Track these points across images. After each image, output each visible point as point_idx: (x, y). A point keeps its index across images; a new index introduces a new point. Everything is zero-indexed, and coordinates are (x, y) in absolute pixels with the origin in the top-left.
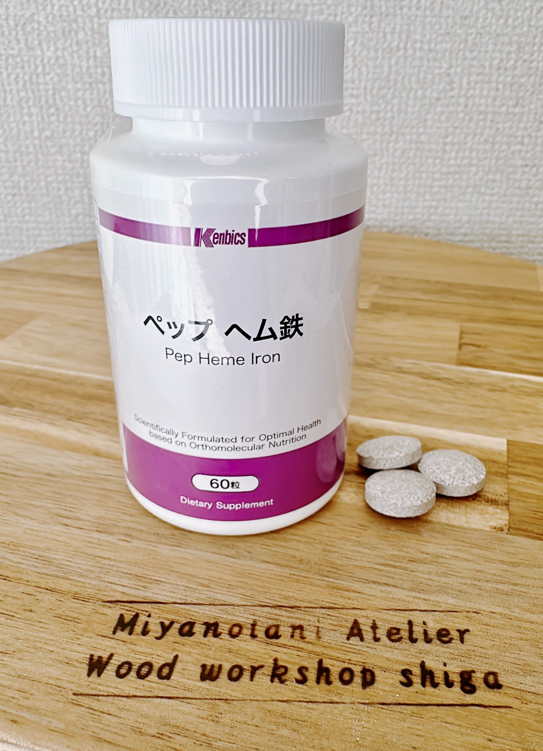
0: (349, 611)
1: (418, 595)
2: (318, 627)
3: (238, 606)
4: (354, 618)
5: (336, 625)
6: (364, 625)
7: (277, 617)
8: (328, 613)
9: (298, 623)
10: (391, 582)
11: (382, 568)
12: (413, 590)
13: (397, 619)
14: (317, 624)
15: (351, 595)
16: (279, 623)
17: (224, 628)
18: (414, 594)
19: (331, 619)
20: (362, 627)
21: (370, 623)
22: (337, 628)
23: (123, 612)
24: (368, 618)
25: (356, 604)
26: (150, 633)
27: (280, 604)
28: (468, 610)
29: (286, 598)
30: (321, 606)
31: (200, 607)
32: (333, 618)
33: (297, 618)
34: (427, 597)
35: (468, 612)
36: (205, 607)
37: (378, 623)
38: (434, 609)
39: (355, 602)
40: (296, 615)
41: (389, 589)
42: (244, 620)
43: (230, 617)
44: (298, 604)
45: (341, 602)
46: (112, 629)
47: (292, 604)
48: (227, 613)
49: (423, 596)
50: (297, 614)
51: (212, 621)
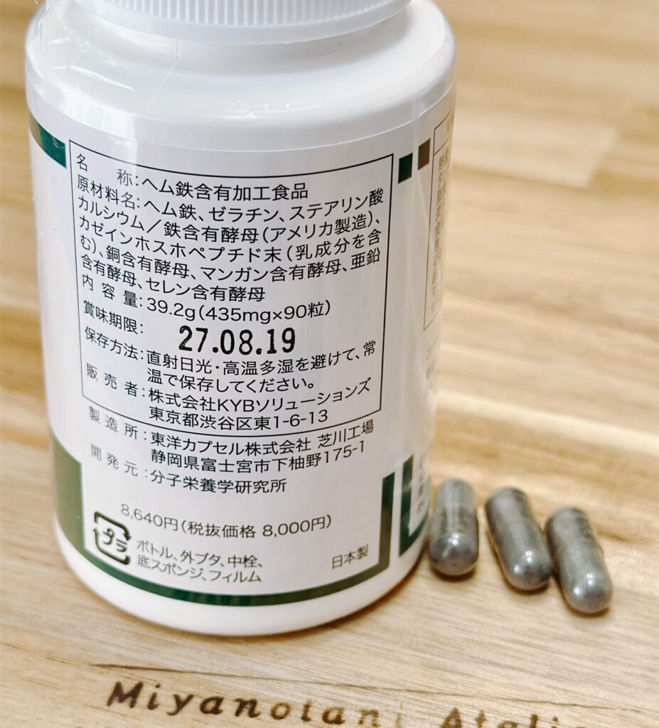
0: (448, 697)
1: (554, 683)
2: (399, 714)
3: (287, 681)
4: (453, 706)
5: (425, 713)
6: (467, 715)
7: (341, 698)
8: (417, 698)
9: (371, 707)
10: (518, 664)
11: (509, 645)
12: (548, 676)
13: (515, 711)
14: (400, 711)
15: (455, 677)
16: (344, 706)
17: (264, 708)
18: (549, 682)
19: (419, 705)
20: (463, 718)
21: (476, 713)
22: (427, 717)
23: (121, 680)
24: (473, 707)
25: (460, 689)
26: (160, 707)
27: (348, 682)
28: (624, 707)
29: (358, 675)
30: (407, 688)
31: (232, 679)
32: (423, 704)
33: (371, 702)
34: (568, 687)
35: (624, 710)
36: (237, 680)
37: (488, 715)
38: (574, 702)
39: (460, 687)
40: (369, 698)
41: (512, 673)
42: (294, 699)
43: (273, 695)
44: (374, 684)
45: (438, 685)
46: (106, 699)
47: (365, 682)
48: (270, 689)
49: (561, 686)
50: (372, 696)
51: (248, 698)
